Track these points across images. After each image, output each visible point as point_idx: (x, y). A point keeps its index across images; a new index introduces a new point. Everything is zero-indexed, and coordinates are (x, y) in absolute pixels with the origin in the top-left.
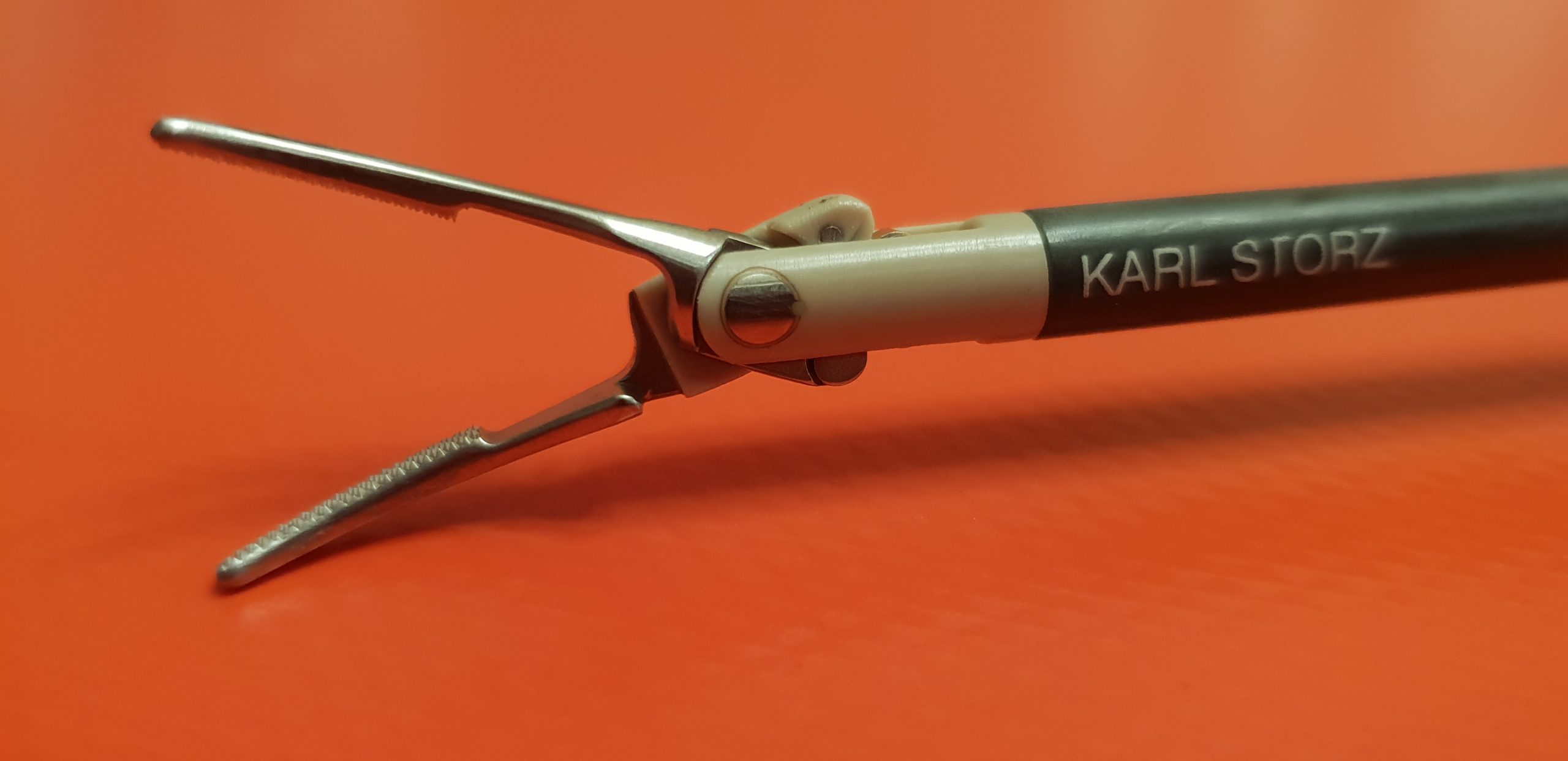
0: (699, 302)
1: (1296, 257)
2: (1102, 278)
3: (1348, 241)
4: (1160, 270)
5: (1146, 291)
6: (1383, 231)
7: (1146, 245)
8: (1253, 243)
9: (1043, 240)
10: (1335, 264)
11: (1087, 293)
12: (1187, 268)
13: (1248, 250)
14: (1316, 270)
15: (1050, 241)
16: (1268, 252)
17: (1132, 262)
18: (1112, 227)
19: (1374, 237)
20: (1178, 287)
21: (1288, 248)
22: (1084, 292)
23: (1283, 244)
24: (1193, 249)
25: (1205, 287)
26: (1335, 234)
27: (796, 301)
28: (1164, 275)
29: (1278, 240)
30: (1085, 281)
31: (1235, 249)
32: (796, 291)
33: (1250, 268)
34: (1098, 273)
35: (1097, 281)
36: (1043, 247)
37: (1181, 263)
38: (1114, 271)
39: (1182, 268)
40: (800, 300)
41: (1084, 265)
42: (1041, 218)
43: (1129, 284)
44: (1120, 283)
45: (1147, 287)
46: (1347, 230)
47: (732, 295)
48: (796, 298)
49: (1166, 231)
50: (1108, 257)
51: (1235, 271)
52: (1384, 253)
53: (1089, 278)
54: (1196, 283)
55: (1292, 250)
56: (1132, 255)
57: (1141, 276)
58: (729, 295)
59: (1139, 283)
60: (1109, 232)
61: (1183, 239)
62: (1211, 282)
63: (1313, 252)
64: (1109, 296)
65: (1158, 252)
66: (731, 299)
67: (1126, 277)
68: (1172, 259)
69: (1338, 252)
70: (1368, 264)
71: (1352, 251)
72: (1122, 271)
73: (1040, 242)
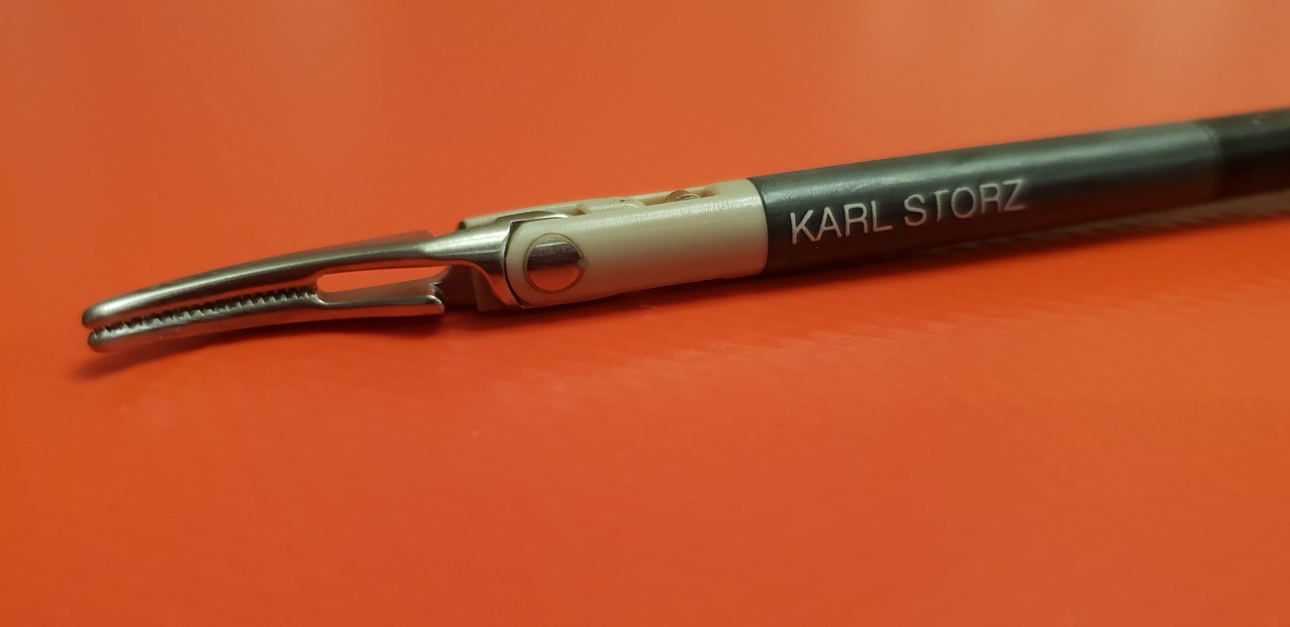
0: (507, 262)
1: (953, 205)
2: (806, 230)
3: (993, 191)
4: (849, 221)
5: (839, 236)
6: (1019, 182)
7: (837, 202)
8: (921, 197)
9: (762, 203)
10: (983, 208)
11: (795, 241)
12: (870, 218)
13: (916, 202)
14: (969, 215)
15: (766, 202)
16: (931, 204)
17: (828, 215)
18: (813, 189)
19: (1014, 186)
20: (864, 233)
21: (947, 199)
22: (793, 240)
23: (943, 196)
24: (874, 203)
25: (886, 231)
26: (983, 187)
27: (580, 258)
28: (852, 224)
29: (939, 193)
30: (793, 232)
31: (906, 202)
32: (580, 250)
33: (917, 216)
34: (802, 225)
35: (802, 231)
36: (762, 207)
37: (865, 215)
38: (814, 224)
39: (866, 218)
40: (583, 257)
41: (792, 220)
42: (760, 184)
43: (825, 232)
44: (819, 231)
45: (839, 234)
46: (993, 183)
47: (532, 256)
48: (581, 256)
49: (854, 190)
50: (810, 213)
51: (906, 219)
52: (1020, 199)
53: (796, 230)
54: (876, 229)
55: (951, 200)
56: (828, 211)
57: (835, 226)
58: (530, 256)
59: (834, 231)
60: (810, 194)
61: (866, 196)
62: (889, 227)
63: (966, 201)
64: (812, 242)
65: (847, 207)
66: (532, 259)
67: (823, 227)
68: (857, 212)
69: (985, 200)
70: (1008, 208)
71: (996, 198)
72: (821, 223)
73: (760, 202)
